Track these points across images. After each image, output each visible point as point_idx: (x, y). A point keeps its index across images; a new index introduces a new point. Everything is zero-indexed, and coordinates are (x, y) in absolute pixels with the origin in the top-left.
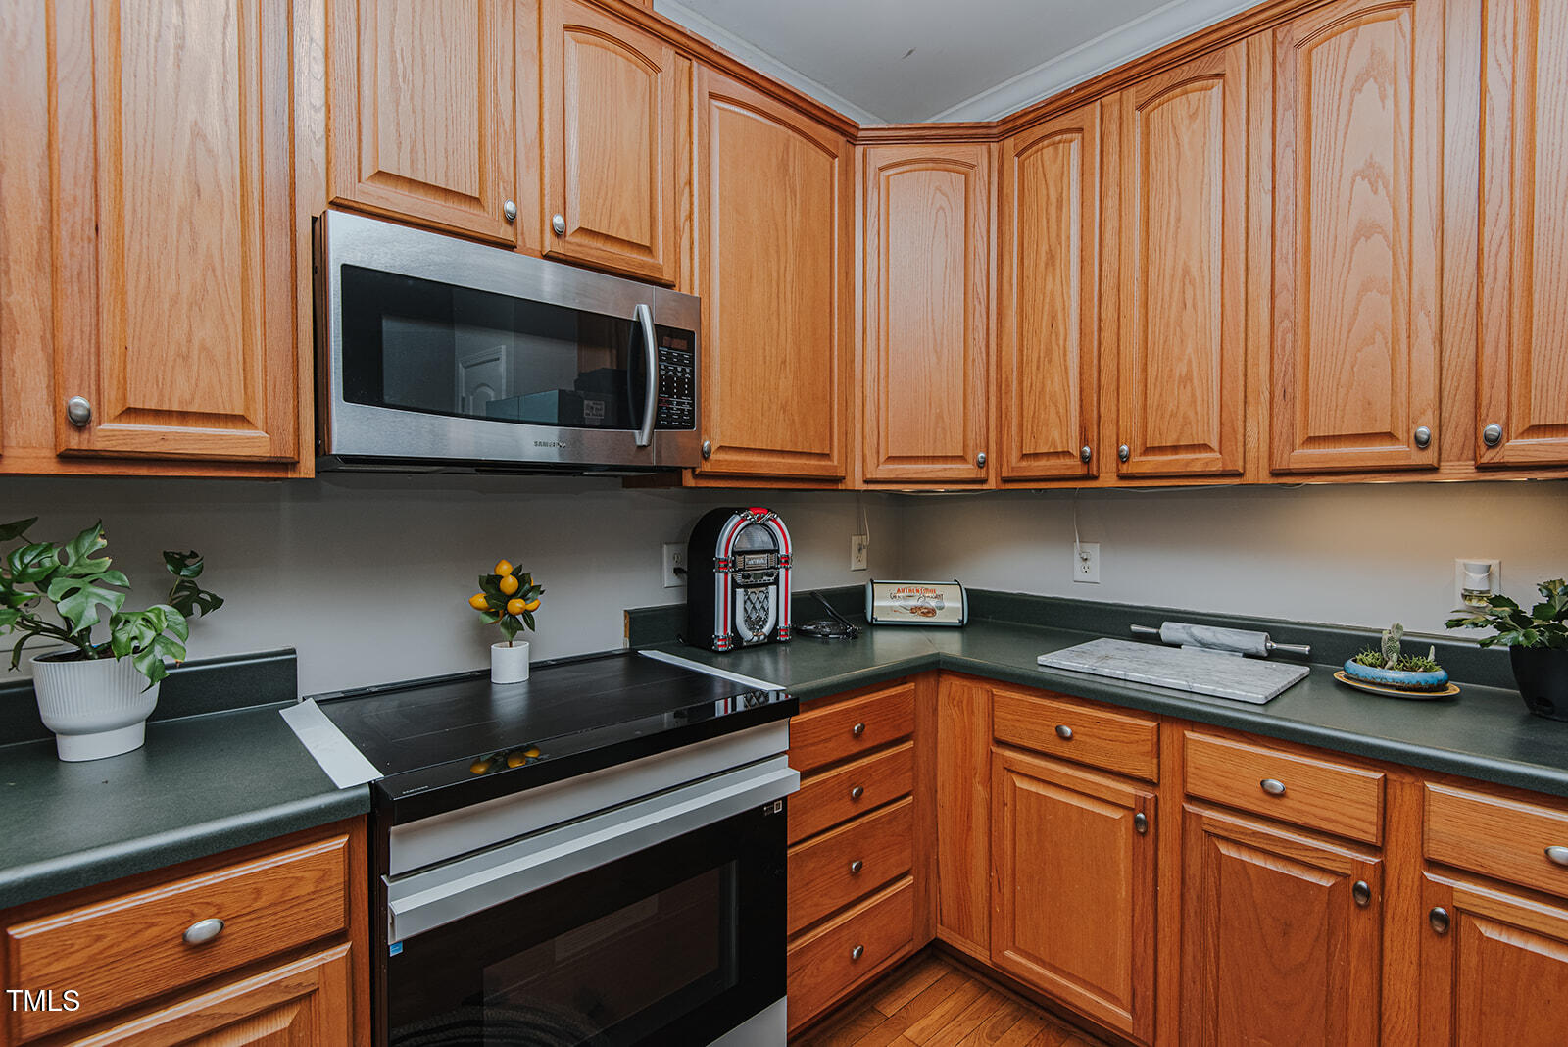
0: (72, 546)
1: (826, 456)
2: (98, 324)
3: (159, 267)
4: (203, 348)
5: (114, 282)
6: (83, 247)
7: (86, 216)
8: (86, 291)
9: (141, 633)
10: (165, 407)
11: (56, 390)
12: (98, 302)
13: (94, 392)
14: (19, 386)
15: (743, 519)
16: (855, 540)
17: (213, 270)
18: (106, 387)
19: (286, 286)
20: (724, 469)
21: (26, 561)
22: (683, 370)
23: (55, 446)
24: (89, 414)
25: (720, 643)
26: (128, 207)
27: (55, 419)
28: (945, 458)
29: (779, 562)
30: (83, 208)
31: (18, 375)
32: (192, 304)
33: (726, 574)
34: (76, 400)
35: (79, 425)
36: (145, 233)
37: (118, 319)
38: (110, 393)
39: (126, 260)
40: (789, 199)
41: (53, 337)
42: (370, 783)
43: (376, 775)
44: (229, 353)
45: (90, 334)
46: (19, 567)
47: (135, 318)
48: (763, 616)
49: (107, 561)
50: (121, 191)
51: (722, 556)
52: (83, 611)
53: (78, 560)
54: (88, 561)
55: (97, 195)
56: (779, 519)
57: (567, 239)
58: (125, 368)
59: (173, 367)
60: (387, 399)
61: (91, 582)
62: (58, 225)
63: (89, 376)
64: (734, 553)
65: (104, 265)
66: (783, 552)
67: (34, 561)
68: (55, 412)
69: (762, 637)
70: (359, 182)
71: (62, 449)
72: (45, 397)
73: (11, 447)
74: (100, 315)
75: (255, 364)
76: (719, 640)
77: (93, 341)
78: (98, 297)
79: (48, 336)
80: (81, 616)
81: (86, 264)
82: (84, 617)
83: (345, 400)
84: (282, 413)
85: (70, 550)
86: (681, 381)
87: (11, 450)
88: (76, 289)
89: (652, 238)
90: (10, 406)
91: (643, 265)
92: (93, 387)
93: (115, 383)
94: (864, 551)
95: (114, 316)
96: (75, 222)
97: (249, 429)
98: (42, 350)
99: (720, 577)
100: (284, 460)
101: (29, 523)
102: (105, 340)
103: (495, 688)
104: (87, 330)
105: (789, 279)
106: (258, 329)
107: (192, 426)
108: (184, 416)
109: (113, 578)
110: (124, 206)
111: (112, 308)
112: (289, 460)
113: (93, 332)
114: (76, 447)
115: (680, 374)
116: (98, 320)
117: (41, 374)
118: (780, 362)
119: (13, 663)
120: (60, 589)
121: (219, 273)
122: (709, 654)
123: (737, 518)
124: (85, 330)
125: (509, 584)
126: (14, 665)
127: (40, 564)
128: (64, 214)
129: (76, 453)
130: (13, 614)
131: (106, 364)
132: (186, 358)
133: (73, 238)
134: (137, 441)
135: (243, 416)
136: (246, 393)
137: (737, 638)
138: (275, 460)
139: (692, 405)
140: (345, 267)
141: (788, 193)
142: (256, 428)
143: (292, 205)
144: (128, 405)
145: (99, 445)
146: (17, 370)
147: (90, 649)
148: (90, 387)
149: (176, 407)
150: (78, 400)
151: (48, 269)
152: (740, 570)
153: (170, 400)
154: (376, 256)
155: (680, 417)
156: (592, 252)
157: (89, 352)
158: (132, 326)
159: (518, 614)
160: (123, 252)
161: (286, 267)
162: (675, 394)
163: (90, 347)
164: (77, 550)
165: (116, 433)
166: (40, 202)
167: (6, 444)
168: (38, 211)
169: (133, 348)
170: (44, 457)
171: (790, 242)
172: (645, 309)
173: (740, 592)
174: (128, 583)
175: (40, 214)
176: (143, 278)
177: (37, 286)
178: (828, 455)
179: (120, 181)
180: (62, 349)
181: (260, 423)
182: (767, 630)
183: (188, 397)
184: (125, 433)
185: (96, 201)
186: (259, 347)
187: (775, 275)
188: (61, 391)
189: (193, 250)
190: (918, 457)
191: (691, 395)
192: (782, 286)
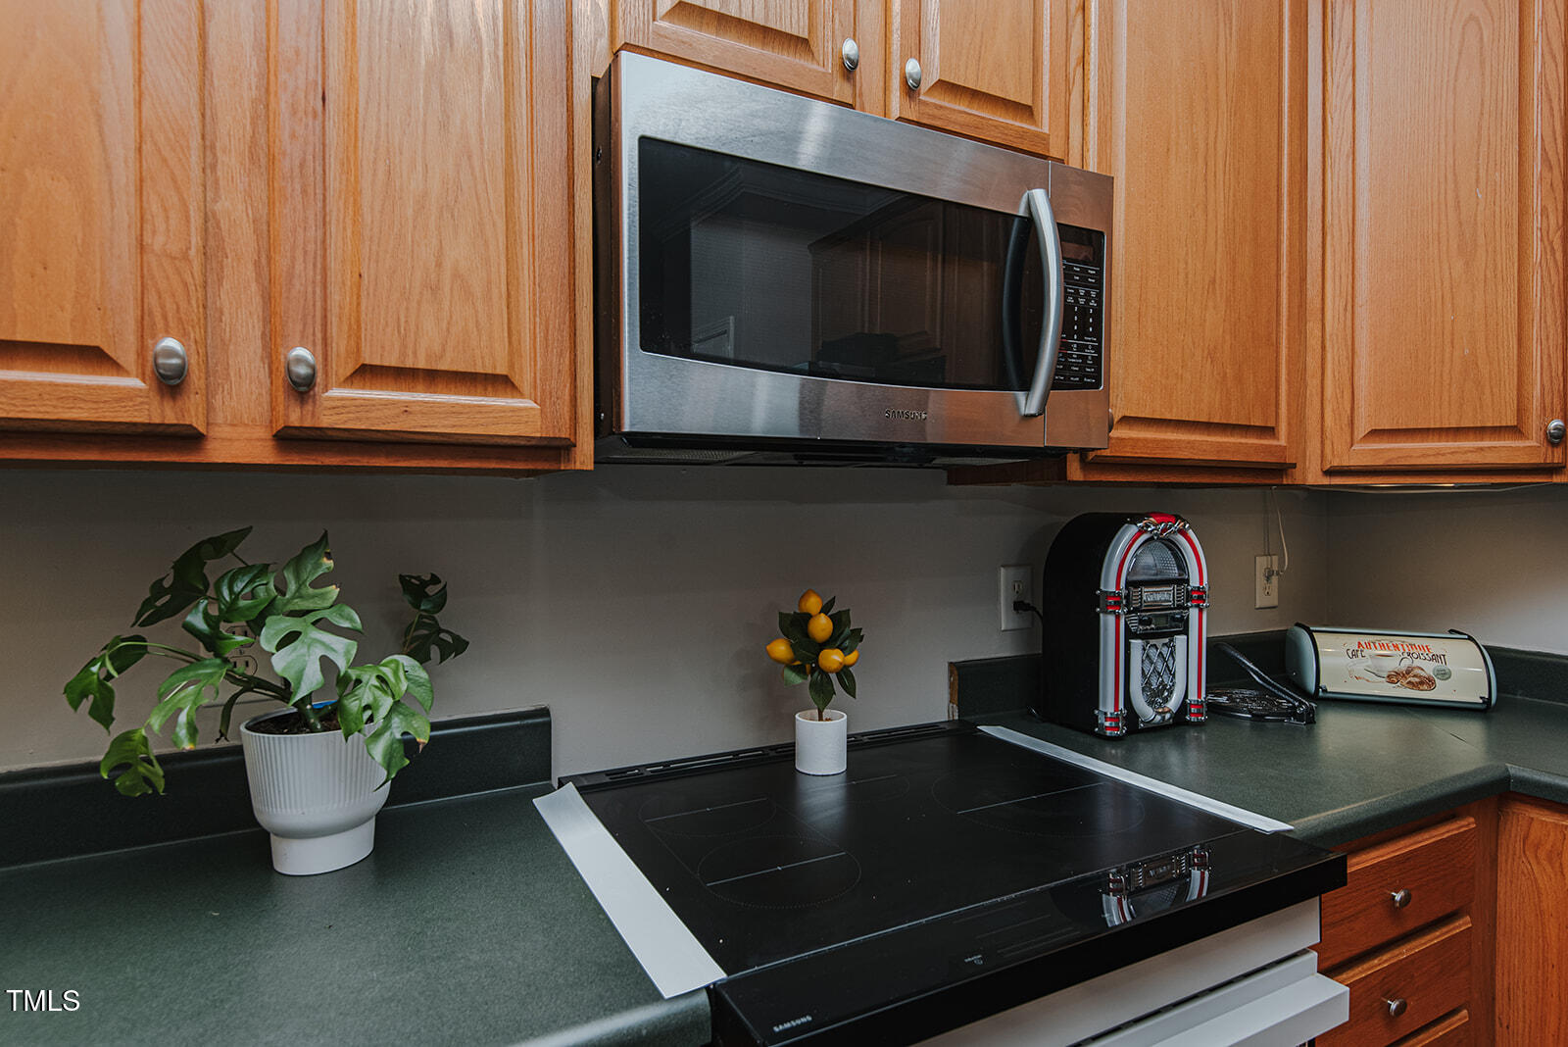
0: (291, 569)
1: (1269, 431)
2: (324, 241)
3: (401, 153)
4: (456, 275)
5: (344, 177)
6: (307, 125)
7: (310, 78)
8: (310, 190)
9: (375, 699)
10: (409, 364)
11: (272, 341)
12: (324, 206)
13: (319, 342)
14: (228, 334)
15: (1141, 532)
16: (1262, 562)
17: (470, 157)
18: (334, 334)
19: (561, 182)
20: (1128, 452)
21: (237, 589)
22: (1087, 294)
23: (271, 422)
24: (313, 376)
25: (1107, 724)
26: (363, 64)
27: (272, 383)
28: (1480, 431)
29: (1189, 598)
30: (307, 67)
31: (226, 318)
32: (442, 207)
33: (1118, 617)
34: (294, 353)
35: (302, 389)
36: (383, 104)
37: (349, 233)
38: (340, 344)
39: (360, 145)
40: (1222, 25)
41: (269, 259)
42: (707, 988)
43: (715, 973)
44: (489, 282)
45: (315, 253)
46: (228, 599)
47: (371, 230)
48: (1166, 679)
49: (334, 591)
50: (354, 41)
51: (1112, 588)
52: (304, 669)
53: (298, 589)
54: (311, 591)
55: (324, 48)
56: (1191, 533)
57: (922, 97)
58: (359, 304)
59: (419, 303)
60: (696, 348)
61: (314, 624)
62: (276, 92)
63: (314, 316)
64: (1128, 584)
65: (332, 152)
66: (1194, 582)
67: (246, 591)
68: (271, 373)
69: (1168, 716)
70: (654, 20)
71: (281, 425)
72: (259, 351)
73: (219, 425)
74: (328, 227)
75: (521, 298)
76: (1106, 719)
77: (319, 266)
78: (324, 200)
79: (264, 261)
80: (302, 675)
81: (310, 149)
82: (304, 678)
83: (644, 347)
84: (555, 374)
85: (289, 576)
86: (1084, 310)
87: (216, 429)
88: (298, 187)
89: (1034, 93)
90: (216, 364)
91: (1023, 134)
92: (319, 335)
93: (345, 328)
94: (1275, 579)
95: (344, 229)
96: (297, 88)
97: (513, 397)
98: (256, 280)
99: (1108, 622)
100: (557, 443)
101: (243, 534)
102: (334, 265)
103: (806, 785)
104: (311, 247)
105: (1220, 152)
106: (525, 245)
107: (441, 393)
108: (432, 377)
109: (341, 616)
110: (357, 62)
111: (342, 217)
112: (564, 442)
113: (319, 252)
114: (297, 424)
115: (1082, 301)
116: (325, 233)
117: (255, 317)
118: (1207, 282)
119: (220, 731)
120: (276, 634)
121: (476, 163)
122: (1089, 740)
123: (1133, 530)
124: (308, 249)
125: (822, 626)
126: (222, 735)
127: (253, 595)
128: (283, 76)
129: (296, 432)
130: (219, 666)
131: (335, 297)
132: (435, 289)
133: (294, 112)
134: (373, 415)
135: (506, 376)
136: (510, 343)
137: (1132, 716)
138: (545, 443)
139: (1098, 349)
140: (644, 141)
141: (1221, 15)
142: (522, 395)
143: (569, 57)
144: (361, 362)
145: (326, 420)
146: (226, 311)
147: (311, 714)
148: (314, 334)
149: (422, 364)
150: (301, 352)
151: (263, 161)
152: (1136, 610)
153: (415, 353)
154: (683, 123)
155: (1082, 369)
156: (953, 117)
157: (314, 282)
158: (367, 243)
159: (832, 672)
160: (356, 131)
161: (561, 153)
162: (1075, 332)
163: (315, 273)
164: (297, 577)
165: (348, 403)
166: (254, 63)
167: (211, 421)
168: (252, 77)
169: (369, 276)
170: (258, 440)
171: (1222, 93)
172: (1040, 197)
173: (1137, 644)
174: (358, 624)
175: (254, 80)
176: (381, 176)
177: (250, 185)
178: (1273, 428)
179: (353, 26)
180: (280, 276)
181: (526, 388)
182: (1173, 704)
183: (437, 348)
184: (357, 403)
185: (323, 57)
186: (526, 272)
187: (1202, 146)
188: (278, 340)
189: (444, 126)
190: (1428, 429)
191: (1098, 334)
192: (1211, 164)
